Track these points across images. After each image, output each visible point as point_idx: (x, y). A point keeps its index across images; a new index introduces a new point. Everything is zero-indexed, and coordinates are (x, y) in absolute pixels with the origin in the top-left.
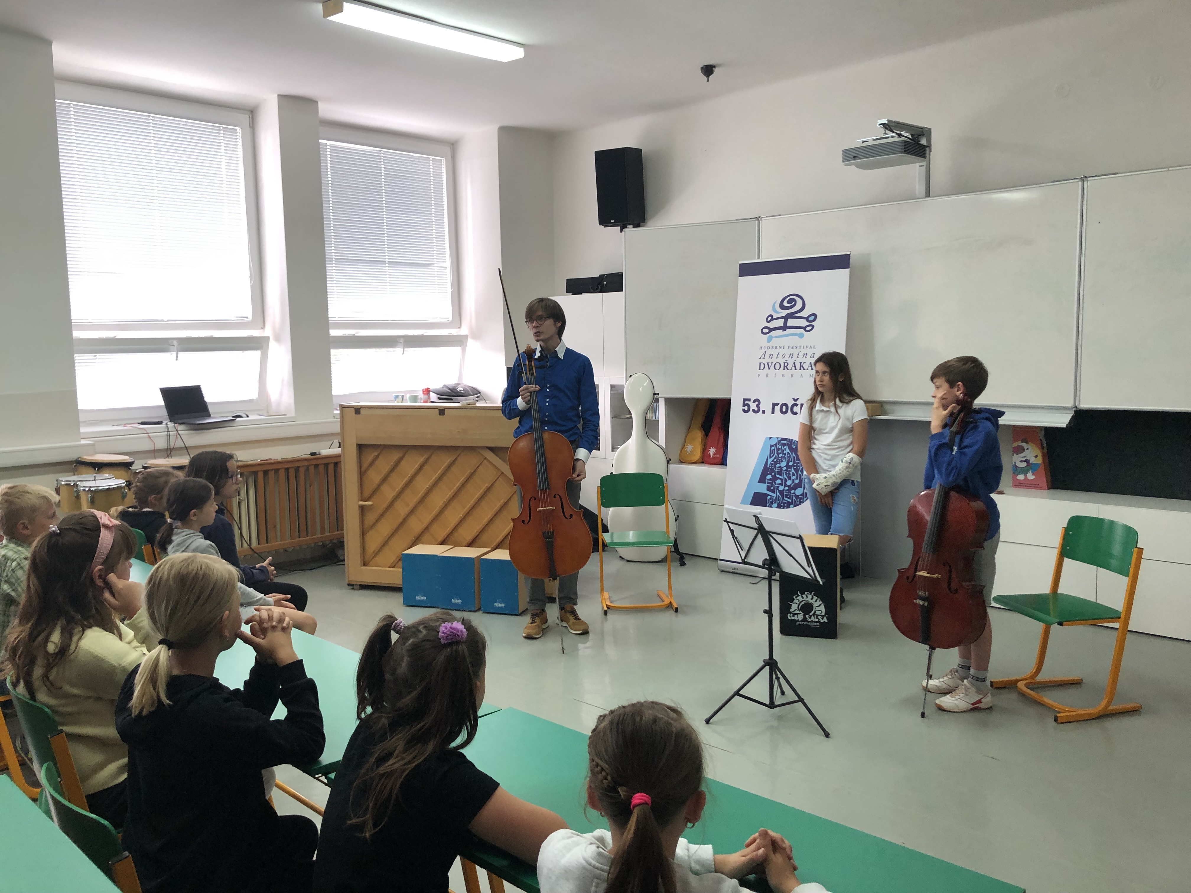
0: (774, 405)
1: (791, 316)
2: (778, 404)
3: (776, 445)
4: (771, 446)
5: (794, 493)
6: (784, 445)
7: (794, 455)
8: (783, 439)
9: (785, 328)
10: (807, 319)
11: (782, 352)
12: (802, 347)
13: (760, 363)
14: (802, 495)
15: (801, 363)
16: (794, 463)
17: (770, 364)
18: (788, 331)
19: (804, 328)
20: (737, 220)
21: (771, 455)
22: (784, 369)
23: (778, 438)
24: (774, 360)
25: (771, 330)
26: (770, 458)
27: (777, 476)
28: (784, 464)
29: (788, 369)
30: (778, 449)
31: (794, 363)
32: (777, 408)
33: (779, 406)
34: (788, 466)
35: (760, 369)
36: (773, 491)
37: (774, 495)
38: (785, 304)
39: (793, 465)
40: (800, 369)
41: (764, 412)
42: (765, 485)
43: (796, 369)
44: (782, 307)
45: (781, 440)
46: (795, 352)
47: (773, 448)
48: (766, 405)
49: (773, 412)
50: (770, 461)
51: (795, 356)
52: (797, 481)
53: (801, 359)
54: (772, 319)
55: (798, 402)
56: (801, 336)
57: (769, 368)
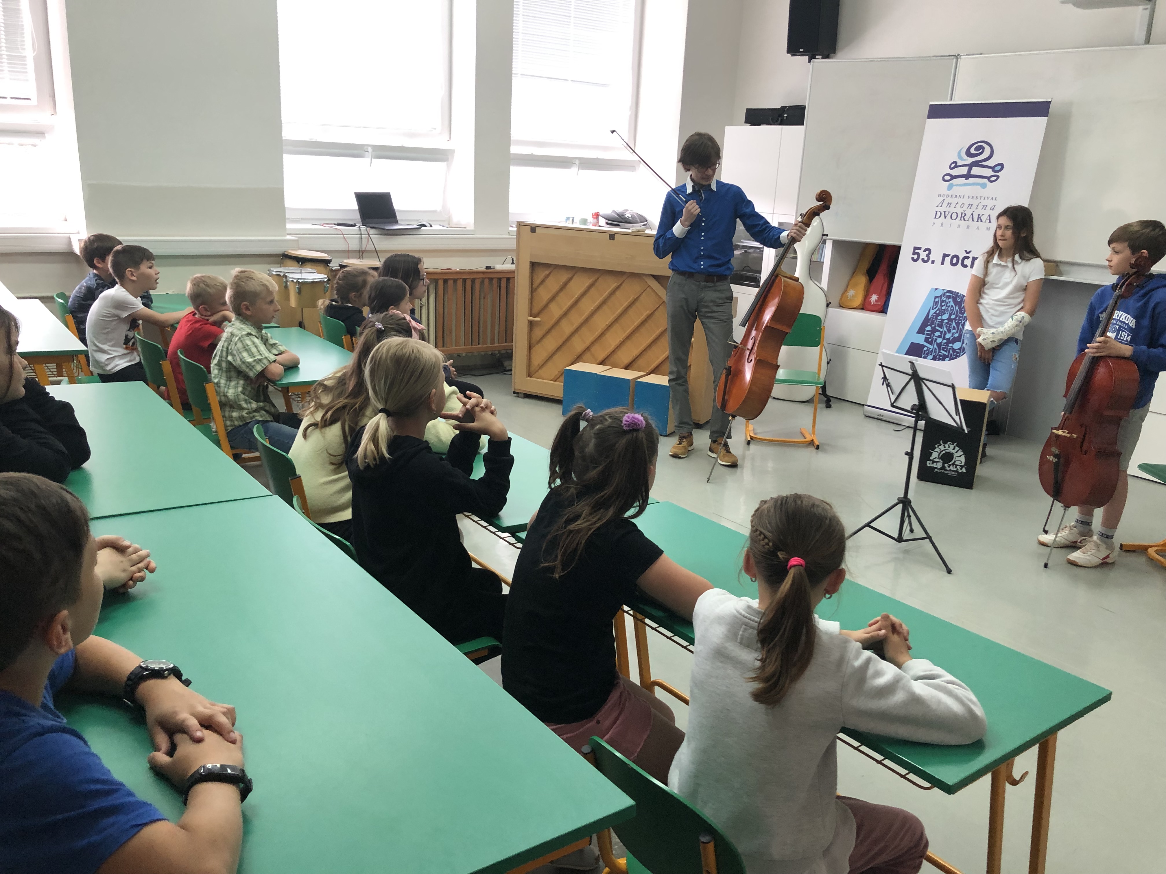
0: (945, 256)
1: (976, 164)
2: (948, 255)
3: (941, 297)
4: (936, 297)
5: (952, 347)
6: (949, 297)
7: (957, 308)
8: (949, 292)
9: (968, 176)
10: (993, 168)
11: (961, 201)
12: (983, 198)
13: (937, 212)
14: (959, 349)
15: (979, 215)
16: (956, 317)
17: (947, 213)
18: (971, 180)
19: (988, 178)
20: (933, 57)
21: (935, 307)
22: (961, 220)
23: (943, 290)
24: (952, 209)
25: (953, 177)
26: (933, 309)
27: (937, 328)
28: (945, 317)
29: (964, 220)
30: (943, 301)
31: (972, 214)
32: (948, 260)
33: (950, 257)
34: (949, 319)
35: (935, 218)
36: (931, 343)
37: (931, 347)
38: (972, 151)
39: (955, 319)
40: (978, 221)
41: (933, 262)
42: (923, 337)
43: (973, 220)
44: (969, 154)
45: (947, 292)
46: (975, 202)
47: (937, 300)
48: (936, 256)
49: (943, 263)
50: (932, 312)
51: (974, 207)
52: (956, 335)
53: (980, 211)
54: (956, 166)
55: (971, 255)
56: (984, 186)
57: (945, 218)
